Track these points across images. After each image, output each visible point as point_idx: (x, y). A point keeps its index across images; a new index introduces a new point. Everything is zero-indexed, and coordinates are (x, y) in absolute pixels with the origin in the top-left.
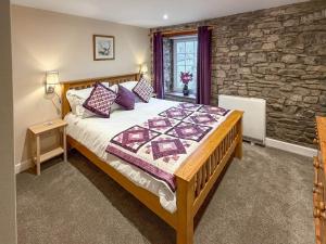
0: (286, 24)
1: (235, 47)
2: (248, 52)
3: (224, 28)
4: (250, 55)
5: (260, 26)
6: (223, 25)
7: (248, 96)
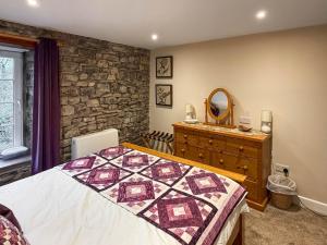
0: (123, 60)
1: (84, 76)
2: (97, 82)
3: (72, 50)
4: (99, 86)
5: (106, 56)
6: (70, 45)
7: (98, 130)
